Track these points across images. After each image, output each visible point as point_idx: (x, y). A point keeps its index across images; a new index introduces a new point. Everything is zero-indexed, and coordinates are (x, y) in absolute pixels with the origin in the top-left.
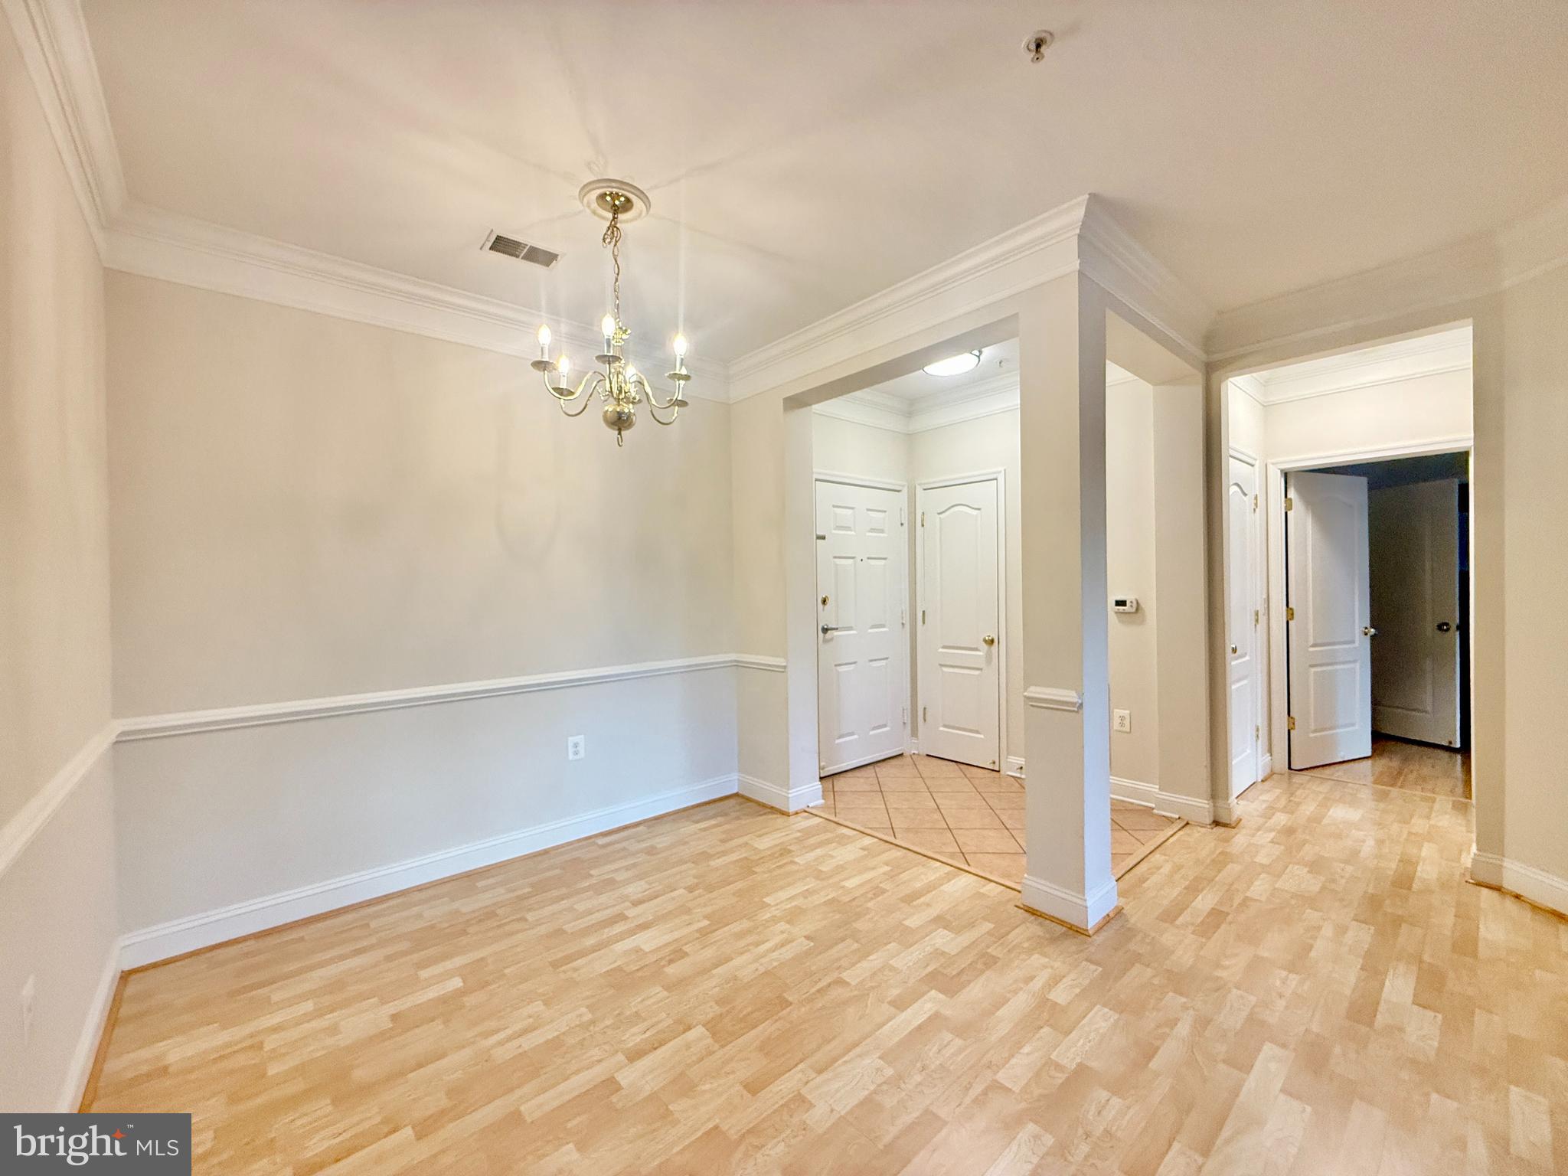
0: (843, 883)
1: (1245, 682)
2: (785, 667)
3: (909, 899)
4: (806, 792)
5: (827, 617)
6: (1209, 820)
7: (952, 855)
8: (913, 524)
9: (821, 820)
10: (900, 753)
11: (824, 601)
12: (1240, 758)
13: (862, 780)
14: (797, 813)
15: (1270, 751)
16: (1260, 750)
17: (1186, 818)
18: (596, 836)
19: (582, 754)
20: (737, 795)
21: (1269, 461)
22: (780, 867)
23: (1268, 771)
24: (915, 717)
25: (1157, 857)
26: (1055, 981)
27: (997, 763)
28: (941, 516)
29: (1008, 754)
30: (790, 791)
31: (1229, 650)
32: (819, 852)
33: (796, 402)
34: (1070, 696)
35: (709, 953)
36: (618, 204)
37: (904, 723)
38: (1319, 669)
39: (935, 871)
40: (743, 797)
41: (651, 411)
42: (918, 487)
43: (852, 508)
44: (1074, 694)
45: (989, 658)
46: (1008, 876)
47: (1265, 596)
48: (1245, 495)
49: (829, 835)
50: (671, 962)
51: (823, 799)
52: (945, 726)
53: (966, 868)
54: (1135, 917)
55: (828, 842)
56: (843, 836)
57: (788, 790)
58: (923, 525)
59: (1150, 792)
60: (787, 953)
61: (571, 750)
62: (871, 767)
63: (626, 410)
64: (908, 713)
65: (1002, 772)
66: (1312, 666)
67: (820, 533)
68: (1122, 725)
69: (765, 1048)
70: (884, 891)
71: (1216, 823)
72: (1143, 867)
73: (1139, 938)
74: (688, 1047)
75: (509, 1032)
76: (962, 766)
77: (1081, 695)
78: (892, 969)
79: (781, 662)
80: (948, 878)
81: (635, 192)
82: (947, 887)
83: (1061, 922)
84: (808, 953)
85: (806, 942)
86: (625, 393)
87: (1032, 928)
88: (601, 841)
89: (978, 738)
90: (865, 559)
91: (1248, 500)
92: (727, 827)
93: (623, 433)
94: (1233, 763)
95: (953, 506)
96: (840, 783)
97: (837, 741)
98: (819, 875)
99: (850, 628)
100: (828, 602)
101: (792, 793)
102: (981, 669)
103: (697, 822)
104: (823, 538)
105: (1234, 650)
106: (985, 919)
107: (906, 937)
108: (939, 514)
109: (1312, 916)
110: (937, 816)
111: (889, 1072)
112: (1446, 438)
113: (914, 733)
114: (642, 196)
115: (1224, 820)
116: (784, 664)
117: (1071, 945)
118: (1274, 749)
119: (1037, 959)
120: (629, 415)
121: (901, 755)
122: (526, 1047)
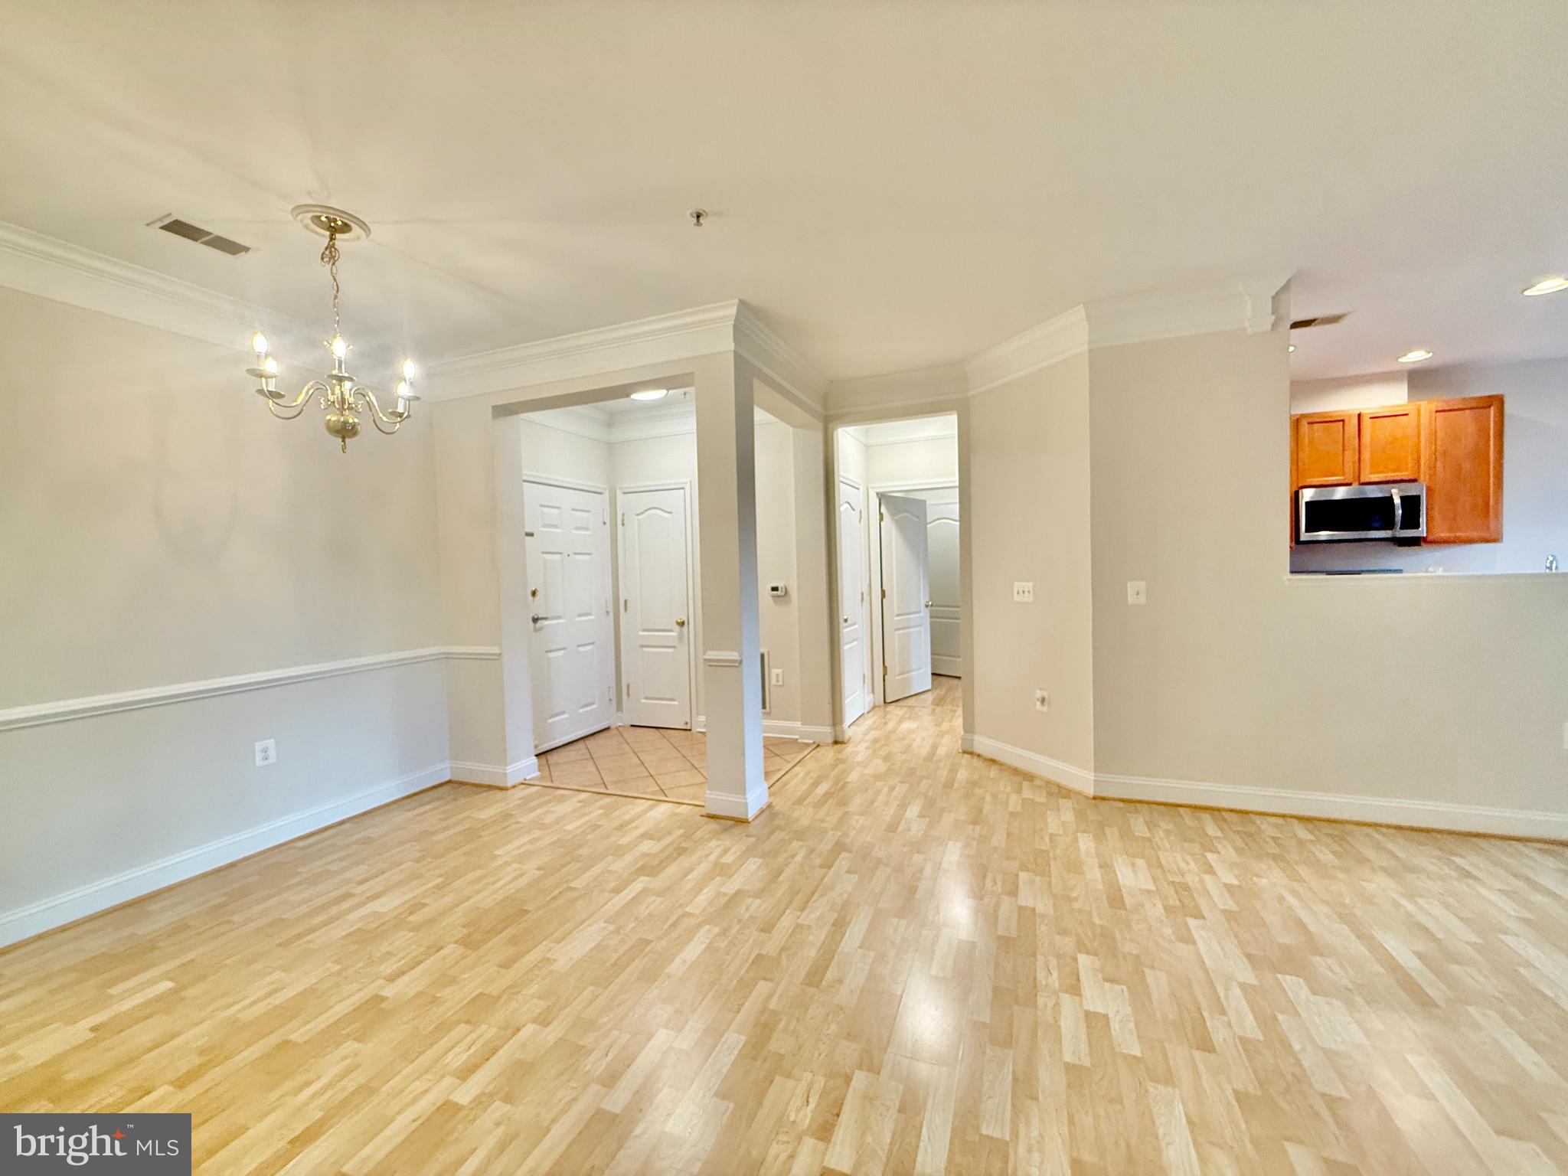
0: (564, 828)
1: (855, 643)
2: (500, 654)
3: (621, 827)
4: (523, 766)
5: (538, 607)
6: (830, 740)
7: (653, 793)
8: (614, 523)
9: (539, 788)
10: (606, 726)
11: (534, 593)
12: (851, 698)
13: (574, 753)
14: (514, 787)
15: (873, 692)
16: (866, 692)
17: (818, 741)
18: (293, 841)
19: (273, 759)
20: (449, 782)
21: (870, 486)
22: (504, 828)
23: (872, 705)
24: (619, 694)
25: (797, 769)
26: (726, 851)
27: (689, 723)
28: (640, 517)
29: (697, 714)
30: (508, 767)
31: (842, 621)
32: (539, 811)
33: (504, 411)
34: (734, 655)
35: (449, 899)
36: (336, 227)
37: (610, 700)
38: (901, 632)
39: (641, 806)
40: (456, 782)
41: (374, 420)
42: (618, 491)
43: (559, 508)
44: (736, 653)
45: (681, 638)
46: (695, 798)
47: (868, 582)
48: (854, 510)
49: (547, 798)
50: (411, 914)
51: (539, 771)
52: (646, 698)
53: (664, 798)
54: (780, 805)
55: (548, 802)
56: (563, 796)
57: (506, 765)
58: (623, 525)
59: (794, 728)
60: (522, 882)
61: (259, 756)
62: (581, 742)
63: (351, 421)
64: (613, 691)
65: (693, 730)
66: (896, 630)
67: (528, 530)
68: (778, 681)
69: (513, 941)
70: (599, 826)
71: (836, 742)
72: (787, 776)
73: (780, 817)
74: (444, 959)
75: (248, 1001)
76: (661, 730)
77: (741, 654)
78: (609, 872)
79: (495, 650)
80: (651, 808)
81: (358, 222)
82: (651, 814)
83: (731, 819)
84: (540, 878)
85: (537, 872)
86: (349, 404)
87: (713, 825)
88: (301, 844)
89: (673, 705)
90: (571, 554)
91: (855, 515)
92: (446, 808)
93: (347, 440)
94: (846, 702)
95: (650, 509)
96: (553, 758)
97: (550, 721)
98: (543, 827)
99: (559, 617)
100: (538, 595)
101: (510, 769)
102: (674, 647)
103: (409, 810)
104: (531, 535)
105: (846, 620)
106: (679, 828)
107: (619, 851)
108: (637, 515)
109: (879, 784)
110: (642, 769)
111: (612, 927)
112: (942, 480)
113: (619, 708)
114: (364, 227)
115: (840, 739)
116: (498, 652)
117: (736, 831)
118: (876, 689)
119: (714, 843)
120: (354, 426)
121: (608, 729)
122: (277, 1002)
